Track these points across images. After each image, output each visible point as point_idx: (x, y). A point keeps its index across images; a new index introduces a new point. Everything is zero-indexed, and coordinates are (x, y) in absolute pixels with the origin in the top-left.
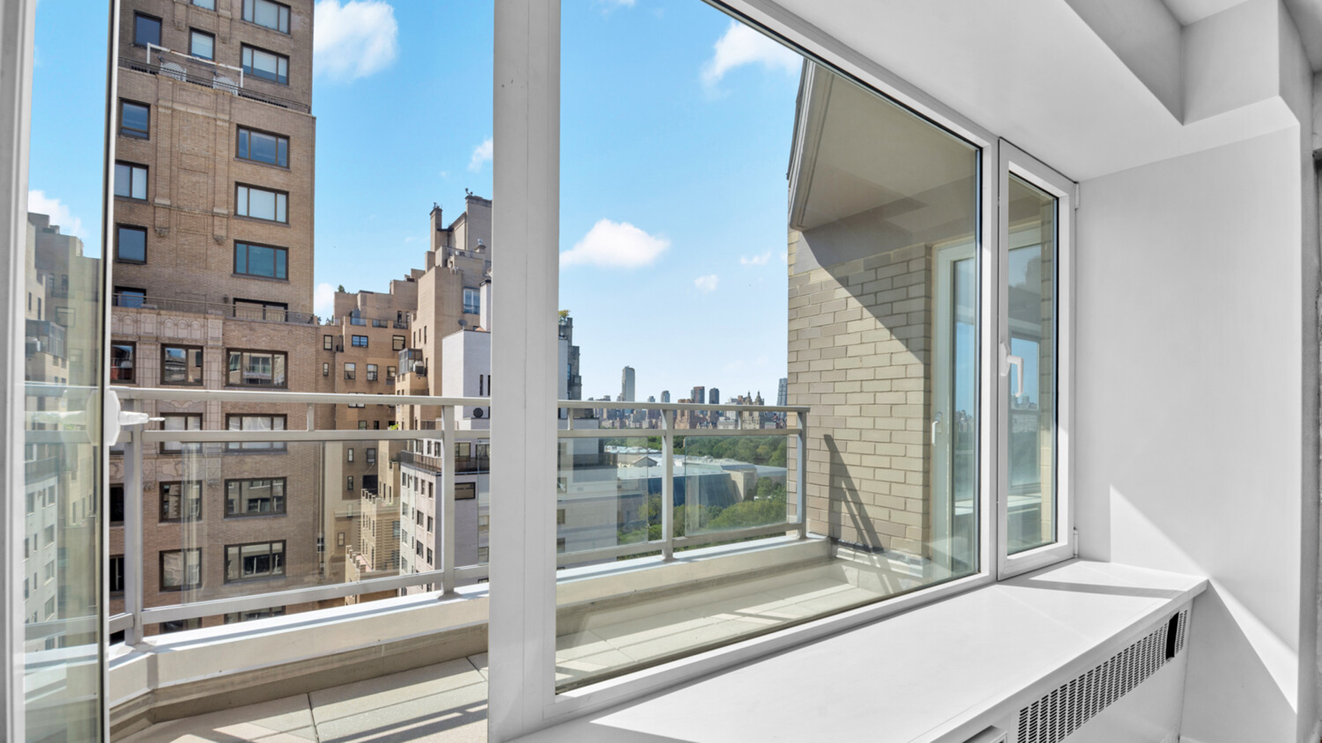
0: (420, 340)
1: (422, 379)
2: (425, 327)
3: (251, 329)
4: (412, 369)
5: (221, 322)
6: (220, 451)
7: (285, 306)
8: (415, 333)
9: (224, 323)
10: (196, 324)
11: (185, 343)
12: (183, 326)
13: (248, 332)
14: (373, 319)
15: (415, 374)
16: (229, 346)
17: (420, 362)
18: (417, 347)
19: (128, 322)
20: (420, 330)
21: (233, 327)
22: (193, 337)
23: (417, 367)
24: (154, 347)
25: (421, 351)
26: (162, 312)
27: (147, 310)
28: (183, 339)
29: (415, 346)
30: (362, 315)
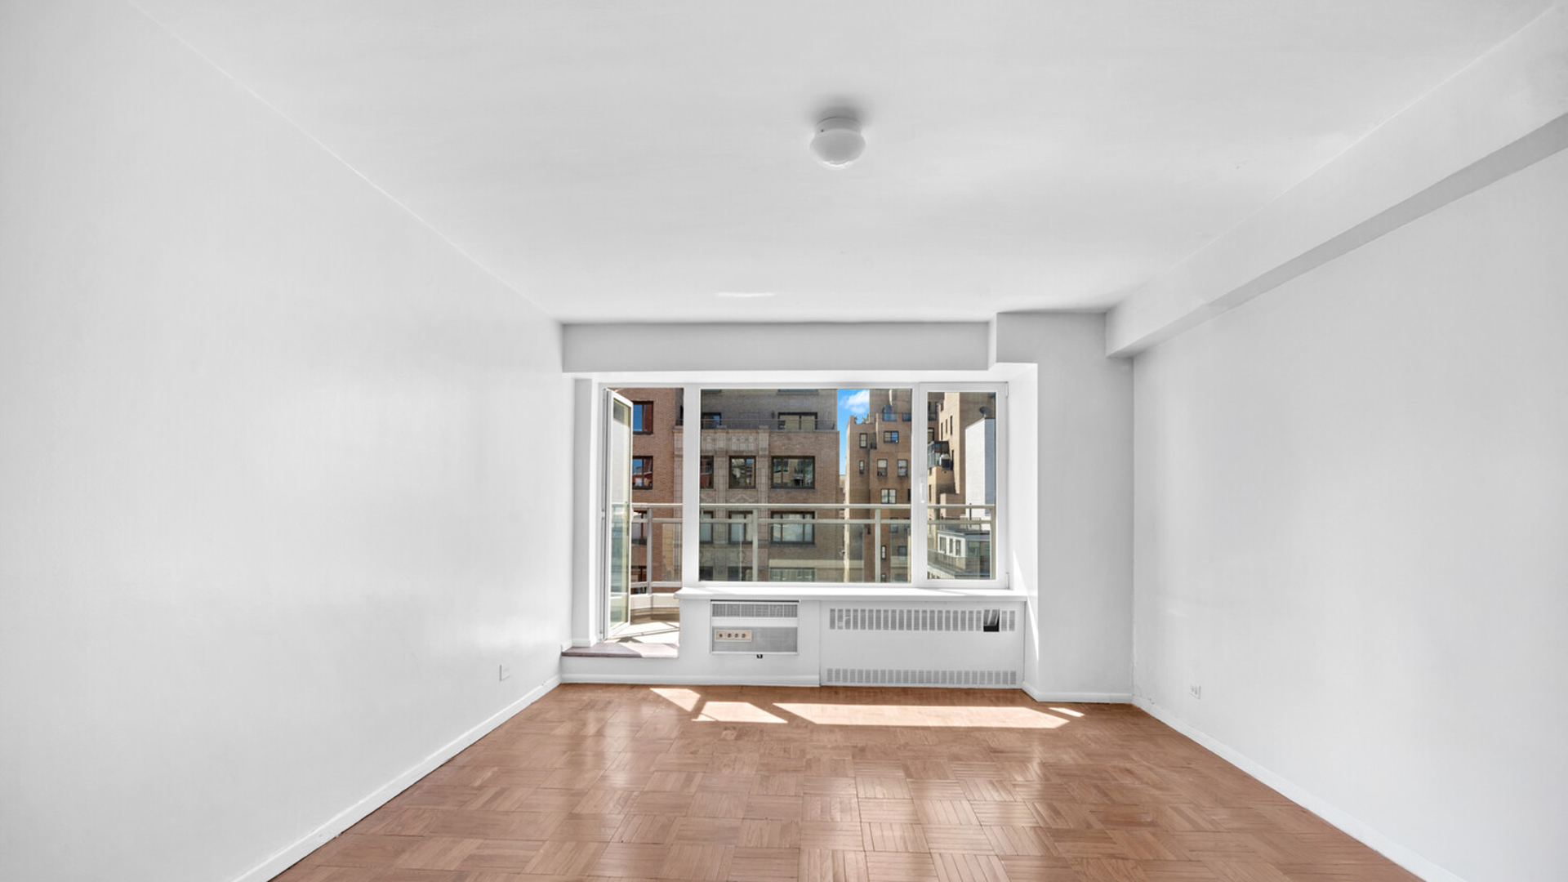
0: (947, 431)
1: (949, 472)
2: (951, 417)
3: (789, 439)
4: (938, 462)
5: (768, 434)
6: (767, 542)
7: (815, 414)
8: (942, 424)
9: (770, 436)
10: (751, 439)
11: (745, 454)
12: (743, 441)
13: (786, 442)
14: (903, 414)
15: (941, 468)
16: (773, 455)
17: (947, 455)
18: (944, 440)
19: (709, 440)
20: (947, 421)
21: (775, 438)
22: (750, 449)
23: (943, 460)
24: (724, 459)
25: (947, 443)
26: (730, 431)
27: (720, 430)
28: (743, 452)
29: (942, 438)
30: (893, 410)
